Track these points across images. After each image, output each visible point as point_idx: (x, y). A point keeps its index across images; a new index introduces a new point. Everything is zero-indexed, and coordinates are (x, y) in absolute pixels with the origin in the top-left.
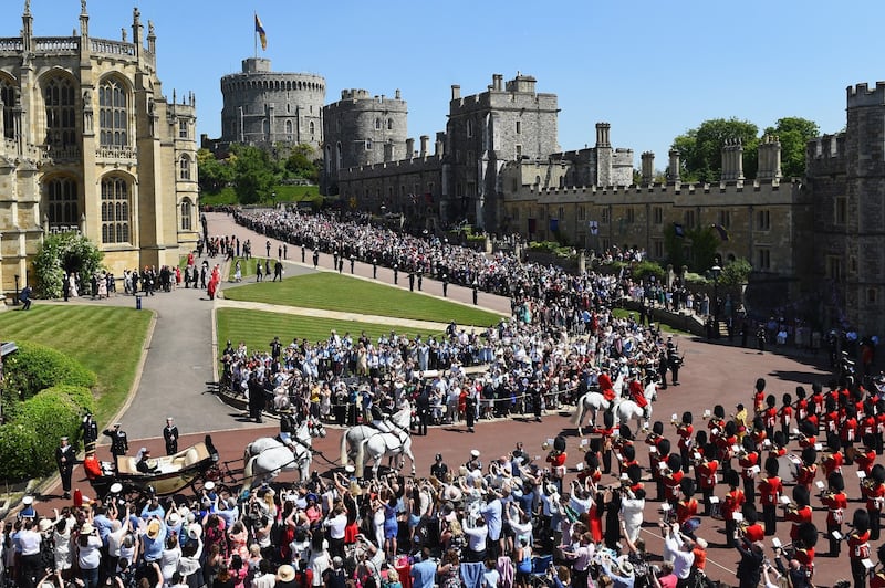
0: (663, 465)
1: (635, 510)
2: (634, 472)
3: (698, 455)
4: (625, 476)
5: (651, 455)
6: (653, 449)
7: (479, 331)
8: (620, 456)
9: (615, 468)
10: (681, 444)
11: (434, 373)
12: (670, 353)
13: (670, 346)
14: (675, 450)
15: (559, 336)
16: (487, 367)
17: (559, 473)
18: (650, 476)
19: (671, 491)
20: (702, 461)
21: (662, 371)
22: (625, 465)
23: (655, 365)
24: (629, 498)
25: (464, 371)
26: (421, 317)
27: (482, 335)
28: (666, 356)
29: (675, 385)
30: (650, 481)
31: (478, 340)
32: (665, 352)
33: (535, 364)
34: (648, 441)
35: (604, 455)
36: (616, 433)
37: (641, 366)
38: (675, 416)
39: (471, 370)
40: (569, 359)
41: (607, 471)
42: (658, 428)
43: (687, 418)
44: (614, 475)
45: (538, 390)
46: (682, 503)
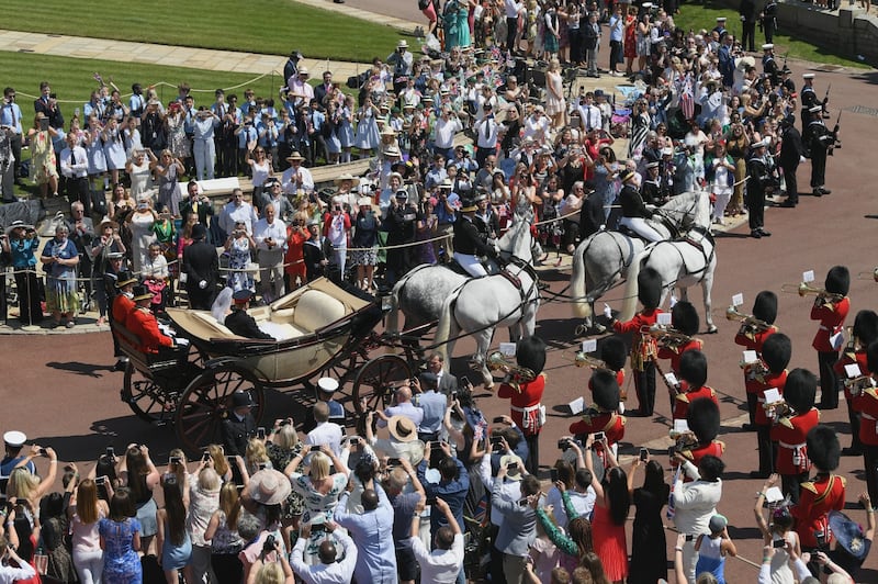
0: (773, 396)
1: (700, 507)
2: (702, 416)
3: (853, 370)
4: (681, 426)
5: (748, 368)
6: (751, 357)
7: (343, 72)
8: (671, 378)
9: (662, 404)
10: (821, 342)
11: (230, 184)
12: (807, 116)
13: (808, 99)
14: (804, 359)
15: (542, 81)
16: (363, 165)
17: (529, 422)
18: (745, 418)
19: (790, 454)
20: (864, 384)
21: (788, 162)
22: (683, 397)
23: (771, 148)
24: (687, 479)
25: (308, 177)
26: (195, 37)
27: (353, 82)
28: (798, 125)
29: (815, 194)
30: (746, 428)
31: (340, 95)
32: (797, 115)
33: (483, 154)
34: (741, 339)
35: (637, 374)
36: (664, 319)
37: (735, 153)
38: (809, 276)
39: (324, 173)
40: (563, 138)
41: (645, 409)
42: (765, 307)
43: (837, 282)
44: (661, 420)
45: (485, 219)
46: (810, 486)
